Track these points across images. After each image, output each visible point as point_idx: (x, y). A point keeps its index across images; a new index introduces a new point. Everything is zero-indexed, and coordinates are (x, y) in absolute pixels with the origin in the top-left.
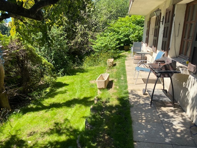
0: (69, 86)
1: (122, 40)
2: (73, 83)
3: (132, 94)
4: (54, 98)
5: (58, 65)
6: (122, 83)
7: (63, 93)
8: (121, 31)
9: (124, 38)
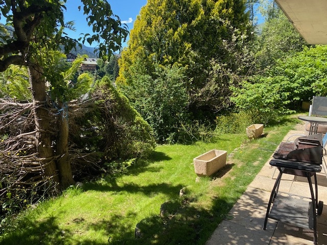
0: (171, 161)
1: (296, 91)
2: (179, 158)
3: (249, 196)
4: (136, 176)
5: (169, 125)
6: (249, 172)
7: (153, 172)
8: (297, 74)
9: (303, 87)
